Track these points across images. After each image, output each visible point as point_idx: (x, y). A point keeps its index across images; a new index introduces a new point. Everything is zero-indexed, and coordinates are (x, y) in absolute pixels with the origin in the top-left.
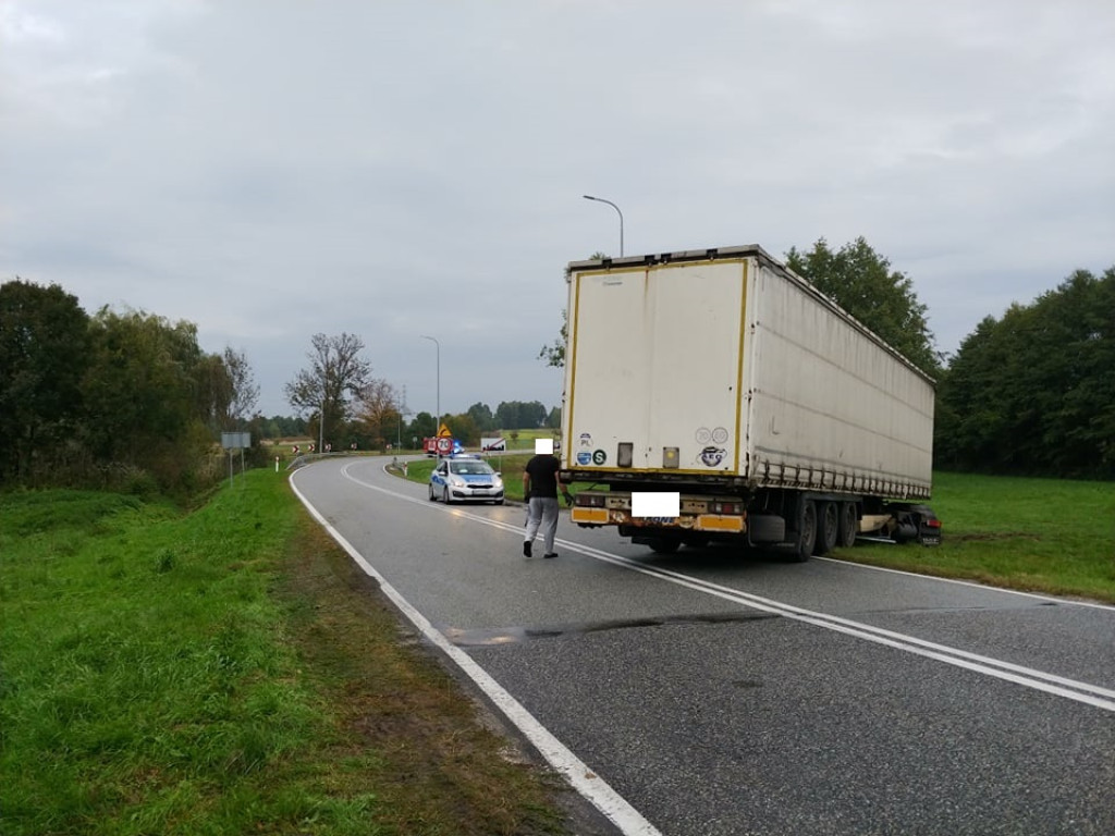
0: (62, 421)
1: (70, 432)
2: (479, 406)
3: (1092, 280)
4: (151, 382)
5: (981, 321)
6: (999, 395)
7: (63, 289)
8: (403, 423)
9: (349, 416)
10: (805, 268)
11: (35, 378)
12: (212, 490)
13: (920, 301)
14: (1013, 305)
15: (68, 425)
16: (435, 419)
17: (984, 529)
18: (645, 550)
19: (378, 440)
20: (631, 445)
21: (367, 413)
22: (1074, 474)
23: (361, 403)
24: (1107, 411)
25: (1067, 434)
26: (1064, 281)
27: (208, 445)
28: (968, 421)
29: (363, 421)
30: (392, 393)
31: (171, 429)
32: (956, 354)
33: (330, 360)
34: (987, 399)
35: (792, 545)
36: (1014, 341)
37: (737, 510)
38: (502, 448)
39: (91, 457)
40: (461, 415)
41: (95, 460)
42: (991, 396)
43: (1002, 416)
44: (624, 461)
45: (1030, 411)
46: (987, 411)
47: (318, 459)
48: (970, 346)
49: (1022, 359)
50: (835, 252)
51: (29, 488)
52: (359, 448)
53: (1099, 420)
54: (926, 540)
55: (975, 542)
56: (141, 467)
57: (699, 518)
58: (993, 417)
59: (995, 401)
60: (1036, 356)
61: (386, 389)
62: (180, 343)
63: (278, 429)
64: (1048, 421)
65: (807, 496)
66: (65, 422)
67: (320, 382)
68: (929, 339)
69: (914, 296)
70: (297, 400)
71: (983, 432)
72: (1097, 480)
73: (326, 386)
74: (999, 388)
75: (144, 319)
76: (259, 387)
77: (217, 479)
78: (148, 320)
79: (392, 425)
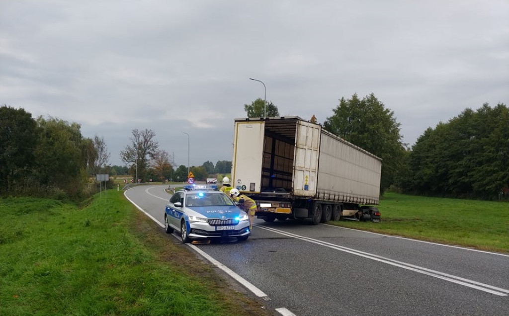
0: (25, 168)
1: (29, 173)
2: (208, 162)
3: (473, 113)
4: (65, 152)
5: (426, 130)
6: (431, 162)
7: (25, 110)
8: (173, 170)
9: (149, 166)
10: (348, 106)
11: (15, 149)
12: (90, 198)
13: (397, 122)
14: (440, 123)
15: (28, 170)
16: (187, 168)
17: (404, 217)
18: (262, 221)
19: (161, 177)
20: (254, 184)
21: (157, 165)
22: (461, 196)
23: (154, 160)
24: (474, 170)
25: (458, 180)
26: (461, 113)
27: (87, 178)
28: (418, 173)
29: (155, 169)
30: (168, 156)
31: (74, 172)
32: (415, 144)
33: (140, 141)
34: (426, 164)
35: (311, 219)
36: (439, 139)
37: (289, 206)
38: (216, 183)
39: (39, 184)
40: (199, 167)
41: (41, 185)
42: (428, 163)
43: (432, 171)
44: (252, 189)
45: (444, 169)
46: (427, 169)
47: (135, 186)
48: (421, 140)
49: (442, 147)
50: (361, 100)
51: (14, 197)
52: (153, 181)
53: (471, 174)
54: (375, 220)
55: (397, 222)
56: (61, 189)
57: (277, 209)
58: (428, 171)
59: (430, 165)
60: (447, 145)
61: (165, 154)
62: (73, 132)
63: (115, 171)
64: (451, 174)
65: (317, 202)
66: (27, 168)
67: (136, 151)
68: (401, 138)
69: (395, 119)
70: (125, 159)
71: (424, 178)
72: (470, 199)
73: (139, 153)
74: (431, 159)
75: (57, 122)
76: (110, 154)
77: (92, 194)
78: (59, 123)
79: (168, 171)
